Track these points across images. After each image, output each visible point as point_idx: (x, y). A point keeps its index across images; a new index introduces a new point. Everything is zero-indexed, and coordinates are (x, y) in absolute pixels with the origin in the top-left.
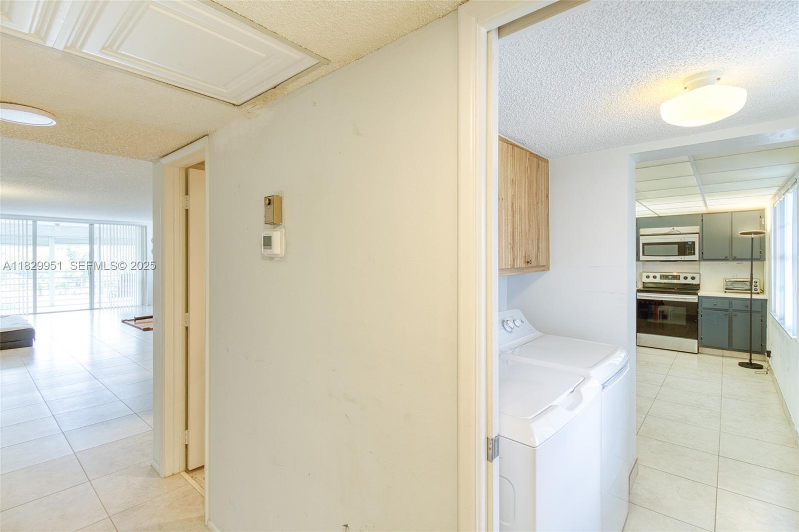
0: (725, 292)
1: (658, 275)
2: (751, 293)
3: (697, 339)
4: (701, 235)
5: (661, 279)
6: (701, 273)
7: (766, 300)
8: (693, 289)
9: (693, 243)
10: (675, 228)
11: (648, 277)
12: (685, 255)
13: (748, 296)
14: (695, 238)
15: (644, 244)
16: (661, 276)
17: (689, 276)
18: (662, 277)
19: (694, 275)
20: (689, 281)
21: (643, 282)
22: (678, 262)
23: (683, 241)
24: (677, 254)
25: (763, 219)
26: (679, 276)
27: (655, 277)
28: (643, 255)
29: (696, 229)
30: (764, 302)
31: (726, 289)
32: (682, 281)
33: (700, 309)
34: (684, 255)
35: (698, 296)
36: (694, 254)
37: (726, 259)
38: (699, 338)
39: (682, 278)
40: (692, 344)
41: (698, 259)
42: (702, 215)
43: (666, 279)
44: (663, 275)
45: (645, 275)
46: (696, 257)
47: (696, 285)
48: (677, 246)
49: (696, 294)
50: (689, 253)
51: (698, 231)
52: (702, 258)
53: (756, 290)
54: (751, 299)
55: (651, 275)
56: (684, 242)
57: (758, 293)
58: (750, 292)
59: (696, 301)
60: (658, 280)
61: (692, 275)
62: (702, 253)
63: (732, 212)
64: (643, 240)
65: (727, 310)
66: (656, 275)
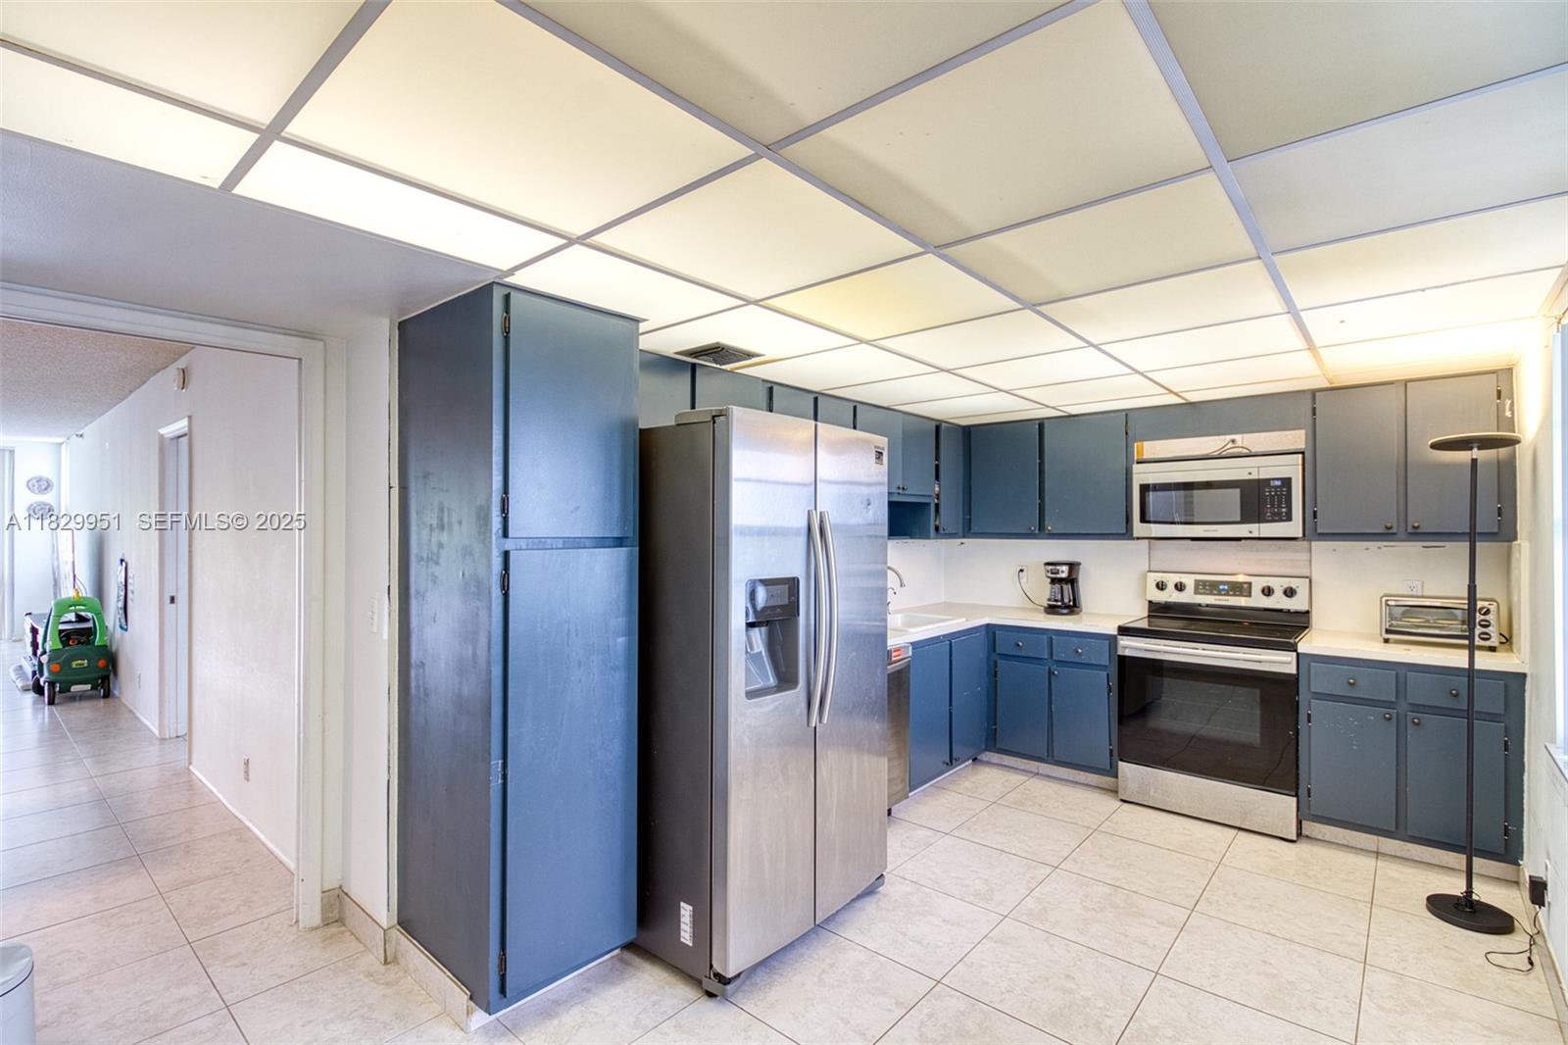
0: (1386, 641)
1: (1189, 581)
2: (1472, 649)
3: (1297, 795)
4: (1310, 458)
5: (1196, 592)
6: (1313, 578)
7: (1521, 677)
8: (1285, 627)
9: (1287, 482)
10: (1238, 437)
11: (1161, 586)
12: (1260, 519)
13: (1458, 659)
14: (1290, 468)
15: (1145, 489)
16: (1197, 582)
17: (1278, 585)
18: (1202, 587)
19: (1293, 583)
20: (1278, 602)
21: (1150, 602)
22: (1243, 541)
23: (1254, 476)
24: (1239, 519)
25: (1508, 402)
26: (1250, 584)
27: (1177, 587)
28: (1143, 520)
29: (1297, 439)
30: (1514, 684)
31: (1388, 631)
32: (1258, 601)
33: (1303, 697)
34: (1259, 522)
35: (1298, 654)
36: (1289, 518)
37: (1387, 535)
38: (1302, 791)
39: (1256, 590)
40: (1280, 808)
41: (1301, 535)
42: (1314, 393)
43: (1211, 594)
44: (1204, 583)
45: (1154, 578)
46: (1294, 528)
47: (1297, 613)
48: (1238, 491)
49: (1293, 648)
50: (1274, 514)
51: (1302, 446)
52: (1313, 532)
53: (1486, 637)
54: (1471, 673)
55: (1172, 580)
56: (1259, 481)
57: (1493, 649)
58: (1466, 642)
60: (1188, 597)
61: (1287, 583)
62: (1311, 517)
63: (1406, 383)
64: (1142, 475)
65: (1389, 705)
66: (1183, 580)
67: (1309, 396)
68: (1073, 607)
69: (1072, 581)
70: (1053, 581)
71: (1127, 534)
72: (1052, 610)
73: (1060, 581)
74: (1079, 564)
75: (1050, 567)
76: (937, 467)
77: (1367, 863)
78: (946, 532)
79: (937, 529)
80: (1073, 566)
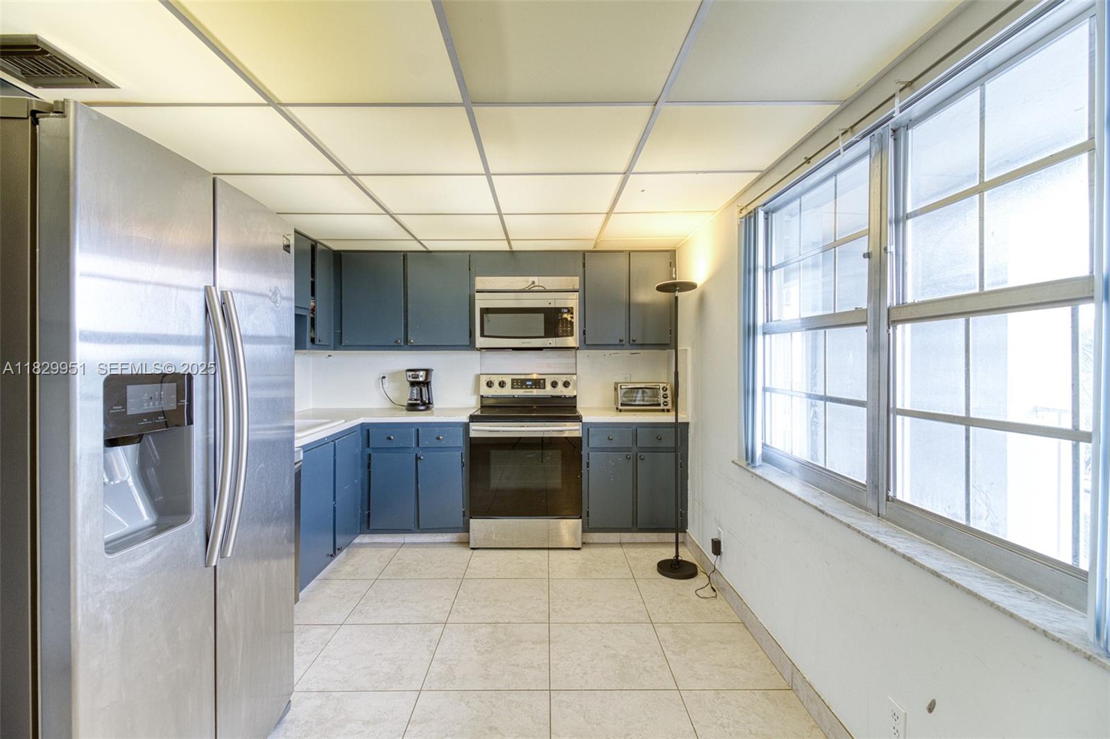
0: (620, 411)
1: (508, 380)
2: (656, 411)
3: (581, 518)
4: (584, 292)
5: (512, 388)
6: (579, 374)
7: (688, 425)
8: (568, 408)
9: (570, 311)
10: (536, 279)
11: (490, 384)
12: (556, 336)
14: (573, 301)
15: (485, 311)
16: (513, 380)
17: (561, 380)
18: (519, 383)
19: (568, 378)
20: (560, 391)
21: (482, 397)
22: (544, 351)
23: (552, 306)
24: (543, 335)
25: (674, 269)
26: (544, 380)
27: (502, 384)
28: (482, 335)
29: (575, 282)
31: (621, 406)
32: (548, 391)
33: (585, 452)
34: (555, 337)
35: (581, 423)
36: (572, 334)
37: (620, 345)
38: (584, 516)
39: (548, 384)
40: (568, 528)
41: (578, 346)
42: (584, 253)
43: (521, 388)
44: (517, 380)
45: (484, 380)
46: (571, 341)
47: (570, 398)
48: (542, 316)
49: (577, 419)
50: (563, 331)
51: (578, 287)
52: (586, 344)
53: (665, 406)
55: (497, 379)
56: (555, 308)
57: (670, 411)
59: (578, 434)
60: (508, 391)
61: (565, 378)
62: (584, 333)
63: (630, 253)
64: (481, 302)
65: (629, 449)
66: (504, 380)
67: (581, 256)
68: (427, 405)
69: (426, 383)
70: (413, 384)
71: (471, 346)
72: (412, 407)
73: (419, 383)
74: (432, 370)
75: (411, 373)
76: (313, 284)
77: (618, 551)
78: (321, 343)
79: (313, 340)
80: (428, 372)
